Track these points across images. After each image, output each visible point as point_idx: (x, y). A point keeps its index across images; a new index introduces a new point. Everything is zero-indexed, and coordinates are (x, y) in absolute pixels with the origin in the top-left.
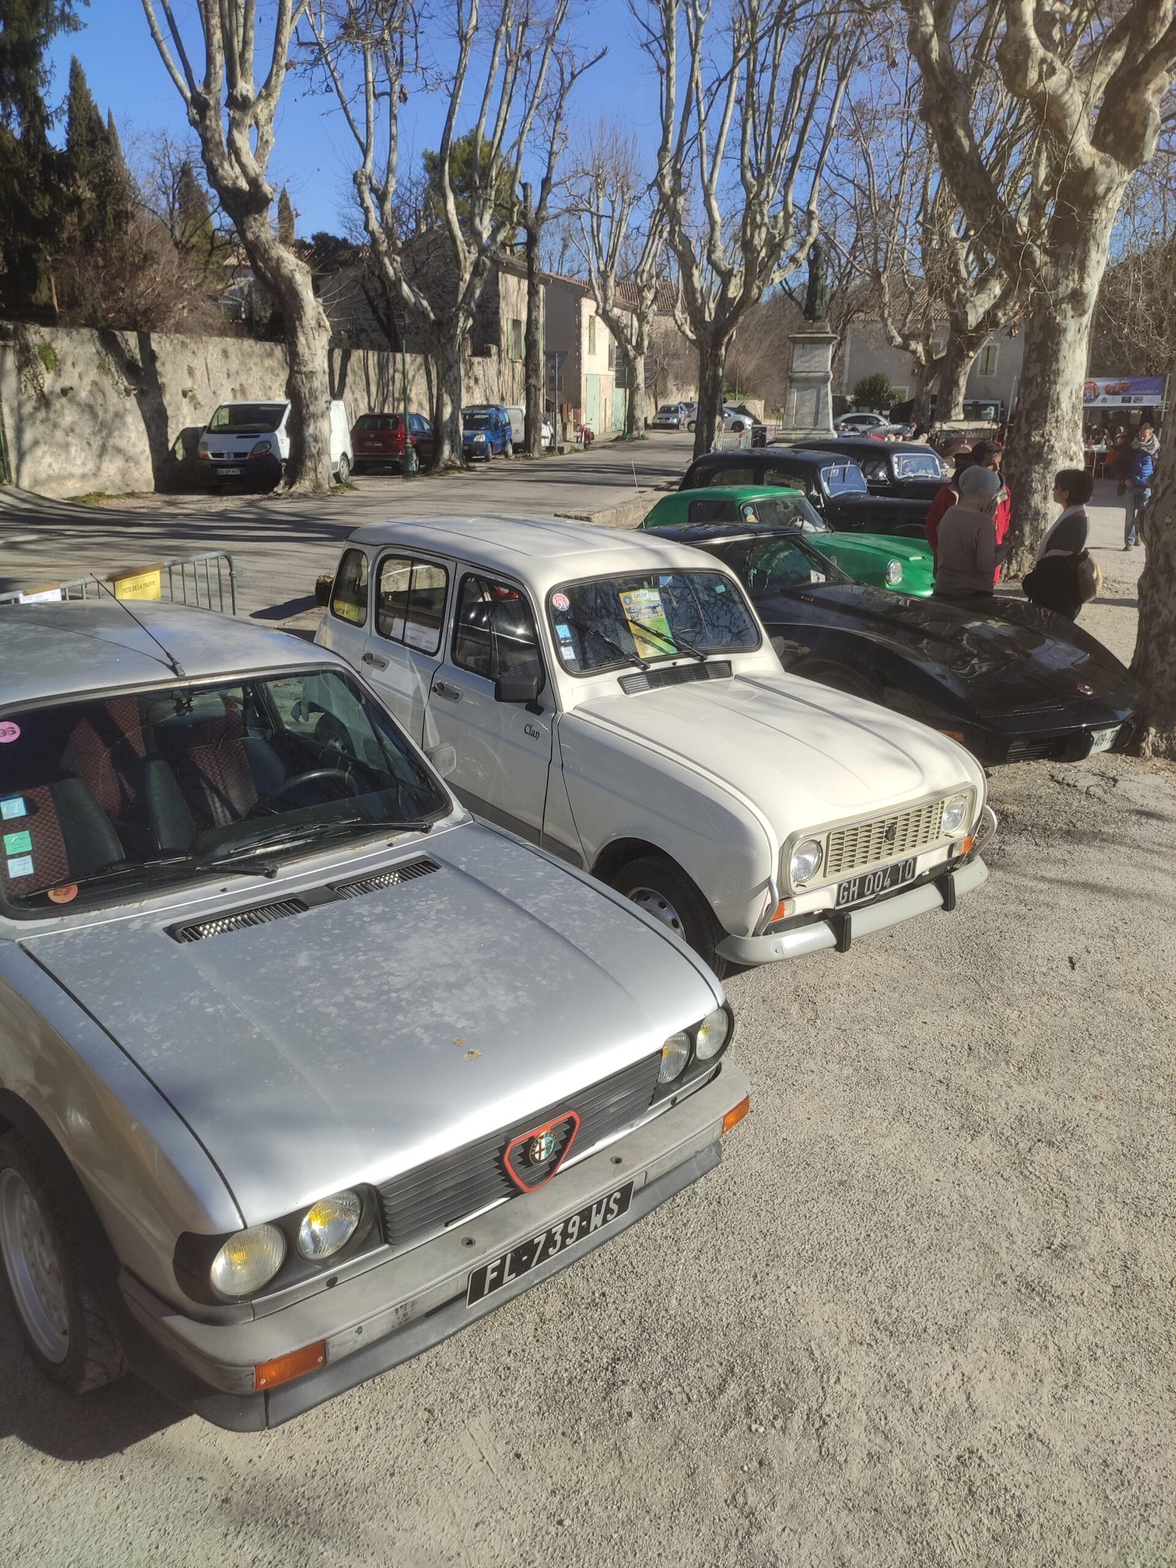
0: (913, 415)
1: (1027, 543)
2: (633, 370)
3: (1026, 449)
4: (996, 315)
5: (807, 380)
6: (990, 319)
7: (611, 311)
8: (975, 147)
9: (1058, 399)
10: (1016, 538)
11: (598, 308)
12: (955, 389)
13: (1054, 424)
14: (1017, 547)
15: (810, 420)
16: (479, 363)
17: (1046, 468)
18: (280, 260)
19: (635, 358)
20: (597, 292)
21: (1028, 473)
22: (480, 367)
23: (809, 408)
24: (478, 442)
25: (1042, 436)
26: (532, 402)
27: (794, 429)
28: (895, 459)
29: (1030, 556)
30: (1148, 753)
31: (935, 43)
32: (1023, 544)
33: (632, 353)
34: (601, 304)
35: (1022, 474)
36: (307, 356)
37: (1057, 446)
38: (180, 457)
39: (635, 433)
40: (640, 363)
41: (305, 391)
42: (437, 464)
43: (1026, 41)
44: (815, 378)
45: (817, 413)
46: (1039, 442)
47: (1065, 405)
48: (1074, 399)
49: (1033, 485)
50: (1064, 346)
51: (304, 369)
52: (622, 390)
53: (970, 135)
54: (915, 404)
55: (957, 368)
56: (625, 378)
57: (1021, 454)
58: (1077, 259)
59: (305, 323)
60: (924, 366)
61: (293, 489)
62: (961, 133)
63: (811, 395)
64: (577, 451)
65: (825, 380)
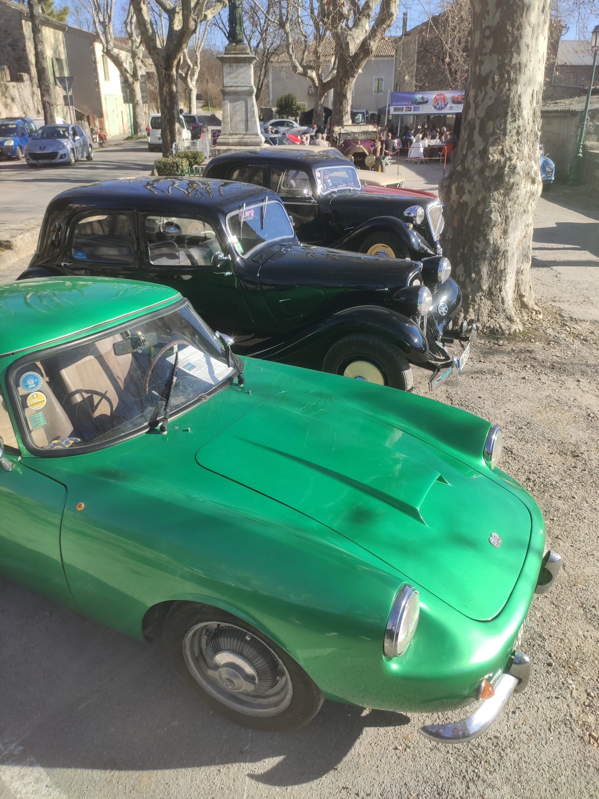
0: (313, 120)
1: (485, 287)
2: (132, 92)
3: (481, 172)
4: (369, 45)
5: (236, 93)
6: (364, 49)
7: (112, 50)
9: (519, 104)
10: (473, 282)
11: (104, 48)
12: (344, 101)
13: (515, 138)
14: (474, 293)
15: (242, 126)
16: (13, 87)
17: (506, 195)
19: (133, 83)
20: (101, 38)
21: (485, 201)
22: (15, 90)
23: (240, 116)
24: (8, 147)
25: (502, 153)
26: (48, 115)
27: (231, 134)
29: (489, 303)
32: (480, 288)
33: (131, 80)
34: (106, 46)
35: (478, 203)
37: (520, 165)
40: (137, 87)
44: (243, 92)
45: (247, 121)
46: (499, 161)
49: (492, 216)
52: (128, 104)
54: (314, 113)
55: (345, 85)
56: (129, 97)
57: (476, 178)
60: (317, 87)
63: (240, 105)
65: (250, 93)
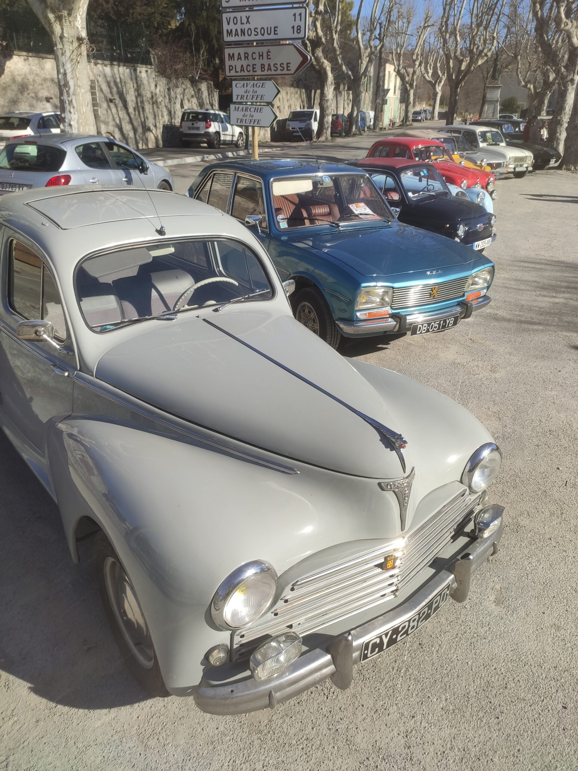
2: (408, 95)
5: (490, 101)
7: (401, 70)
8: (548, 40)
12: (543, 105)
15: (491, 115)
18: (323, 63)
19: (410, 90)
20: (395, 61)
23: (491, 111)
28: (521, 125)
31: (539, 13)
33: (409, 88)
34: (396, 67)
36: (327, 94)
38: (276, 130)
39: (408, 123)
40: (412, 92)
41: (325, 106)
42: (351, 133)
43: (561, 18)
44: (494, 100)
45: (494, 113)
47: (567, 109)
50: (568, 94)
51: (326, 99)
52: (403, 104)
53: (547, 37)
54: (529, 111)
55: (544, 96)
56: (404, 99)
59: (328, 83)
60: (533, 94)
61: (320, 139)
62: (545, 36)
63: (492, 107)
64: (390, 129)
65: (497, 101)
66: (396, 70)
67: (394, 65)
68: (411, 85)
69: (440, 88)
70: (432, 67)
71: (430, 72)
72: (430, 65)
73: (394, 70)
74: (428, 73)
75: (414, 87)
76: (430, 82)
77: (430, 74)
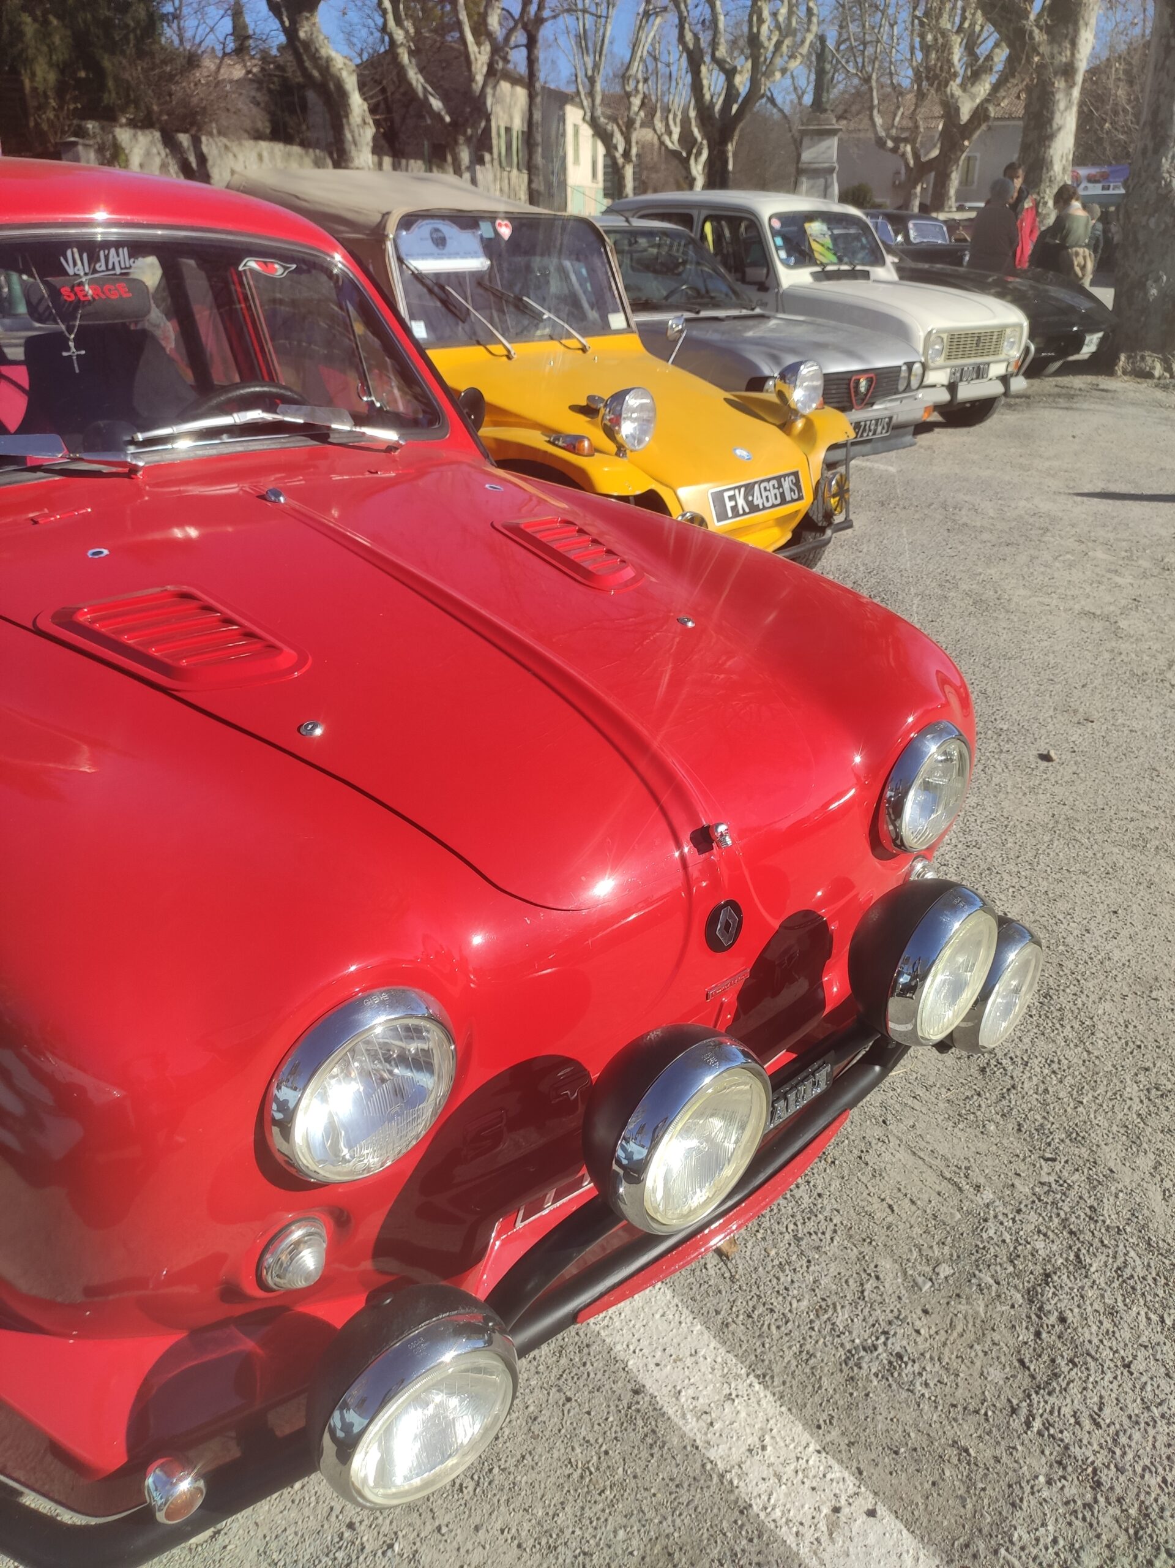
2: (621, 178)
4: (987, 109)
5: (815, 170)
6: (980, 115)
7: (598, 117)
11: (584, 114)
18: (329, 59)
19: (624, 167)
20: (584, 102)
30: (1119, 373)
33: (620, 161)
34: (588, 111)
36: (352, 150)
40: (629, 172)
44: (823, 168)
48: (1064, 161)
58: (1070, 37)
59: (351, 120)
60: (912, 169)
63: (819, 185)
65: (831, 170)
66: (588, 117)
67: (582, 107)
68: (626, 154)
69: (700, 167)
70: (678, 120)
71: (676, 131)
72: (675, 116)
73: (584, 119)
74: (670, 133)
75: (634, 159)
76: (675, 154)
77: (676, 136)
